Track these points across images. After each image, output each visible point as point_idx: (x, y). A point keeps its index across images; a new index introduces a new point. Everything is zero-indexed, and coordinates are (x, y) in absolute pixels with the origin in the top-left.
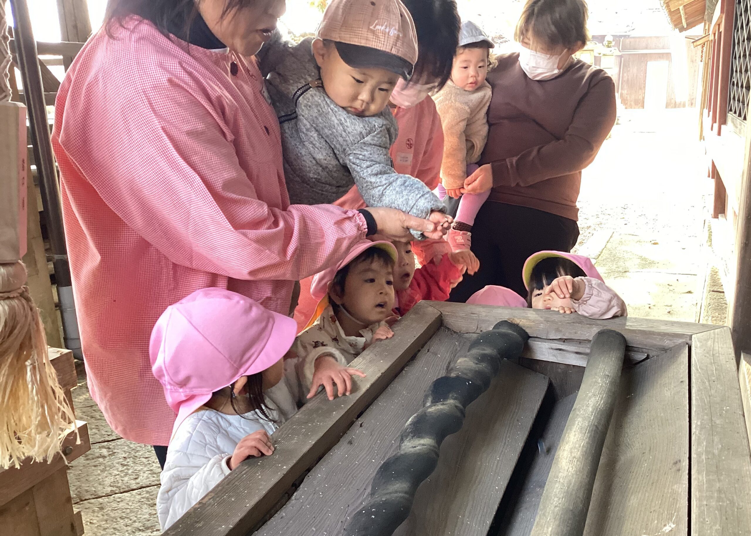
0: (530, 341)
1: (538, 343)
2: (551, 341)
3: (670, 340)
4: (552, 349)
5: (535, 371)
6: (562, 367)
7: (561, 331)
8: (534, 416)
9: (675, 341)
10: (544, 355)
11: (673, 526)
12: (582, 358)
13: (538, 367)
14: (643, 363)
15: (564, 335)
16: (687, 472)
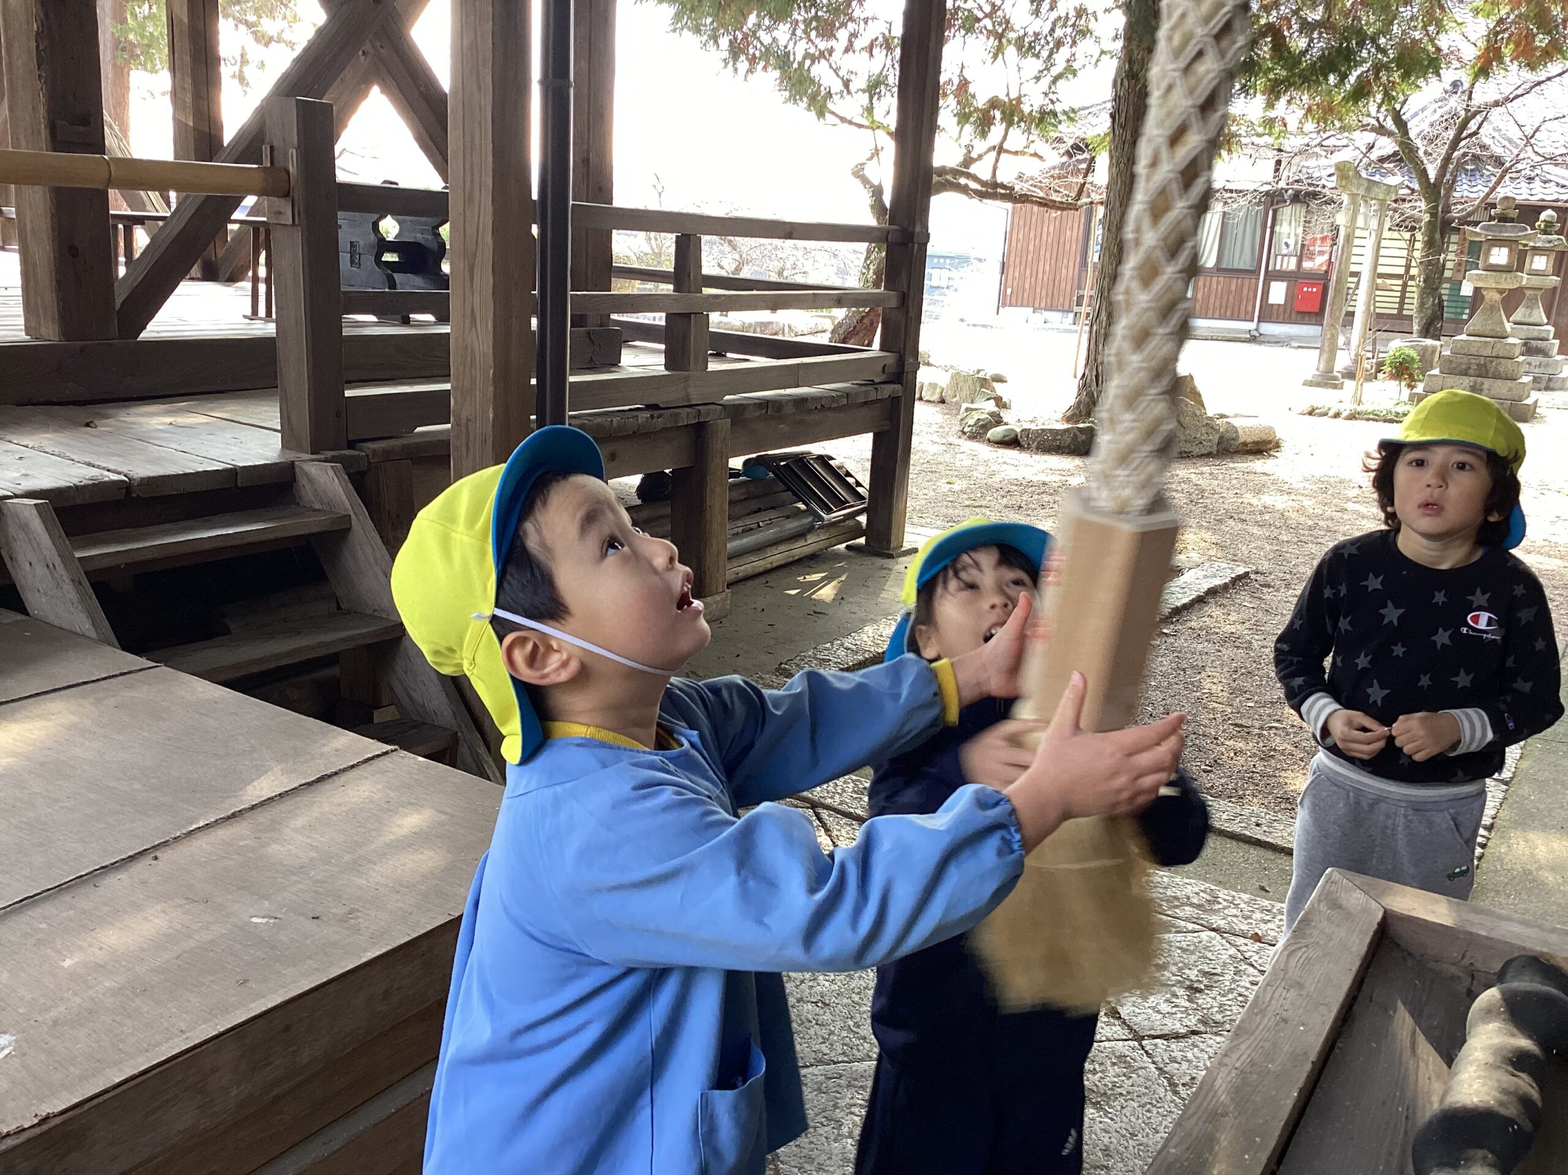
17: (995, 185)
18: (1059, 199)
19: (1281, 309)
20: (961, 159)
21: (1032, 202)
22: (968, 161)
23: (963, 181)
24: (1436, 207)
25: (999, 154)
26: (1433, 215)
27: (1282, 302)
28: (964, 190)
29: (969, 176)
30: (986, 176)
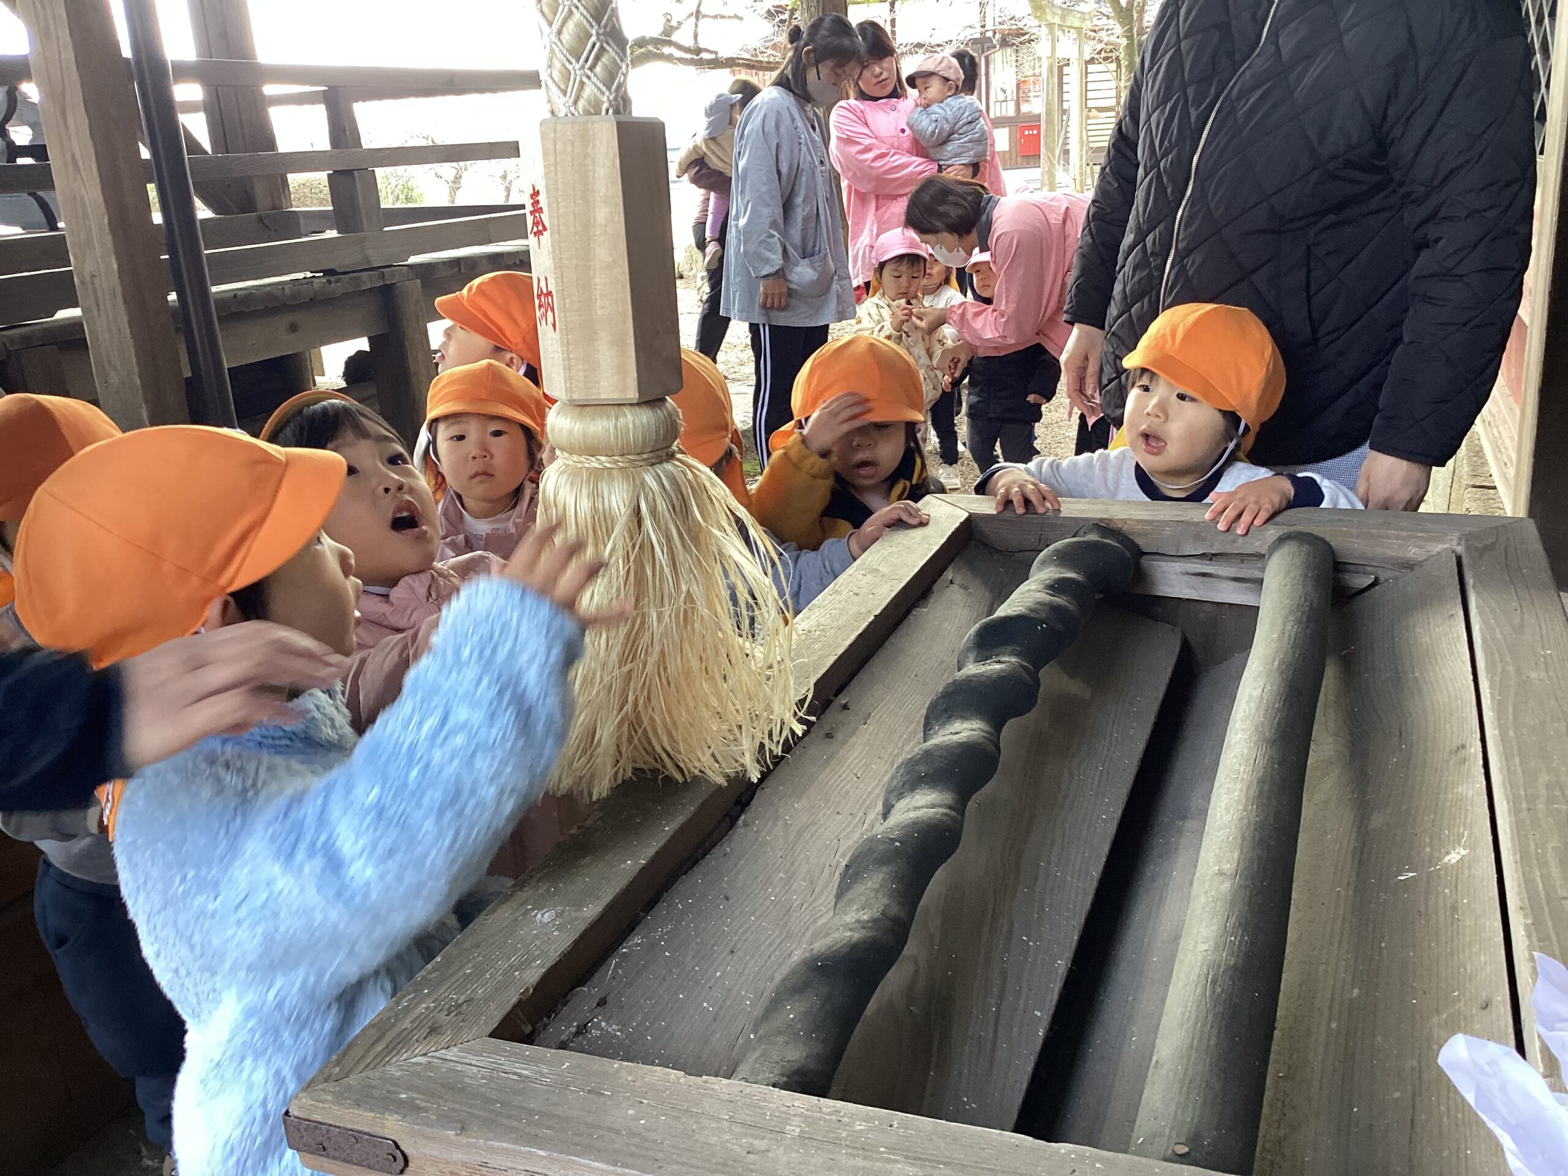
0: (1145, 561)
1: (1159, 563)
2: (1185, 559)
3: (1421, 547)
4: (1188, 574)
5: (1155, 618)
6: (1209, 608)
7: (1204, 539)
8: (1160, 695)
9: (1430, 548)
10: (1172, 586)
11: (1463, 852)
12: (1247, 588)
13: (1160, 610)
14: (1366, 594)
15: (1211, 547)
16: (1481, 762)
17: (698, 51)
18: (766, 59)
19: (1007, 156)
20: (662, 29)
21: (739, 65)
22: (669, 30)
23: (667, 50)
24: (1131, 30)
25: (697, 19)
26: (1130, 38)
27: (1007, 149)
28: (669, 58)
29: (670, 43)
30: (689, 42)
